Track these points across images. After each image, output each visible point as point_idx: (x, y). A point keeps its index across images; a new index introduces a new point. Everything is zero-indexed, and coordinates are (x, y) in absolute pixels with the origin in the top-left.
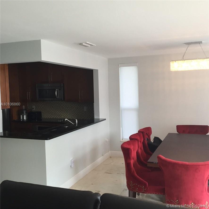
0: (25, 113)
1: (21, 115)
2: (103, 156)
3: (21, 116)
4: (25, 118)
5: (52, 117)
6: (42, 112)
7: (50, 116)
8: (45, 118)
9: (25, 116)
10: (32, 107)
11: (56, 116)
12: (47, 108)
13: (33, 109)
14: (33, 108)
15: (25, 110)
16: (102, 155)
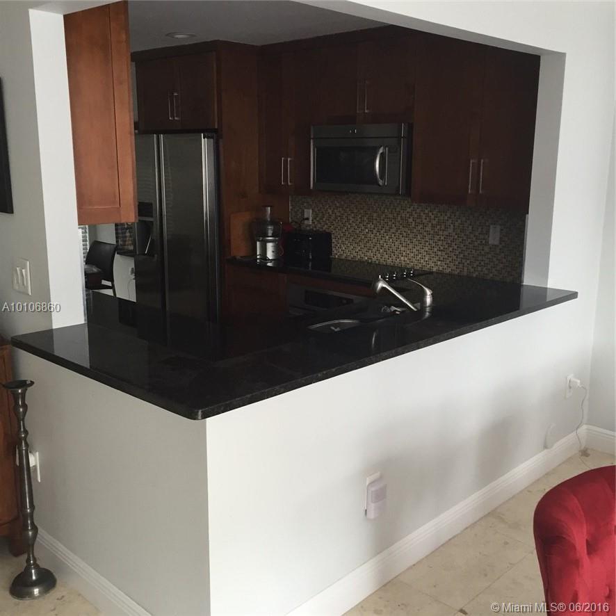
0: (270, 233)
1: (259, 241)
2: (546, 451)
3: (258, 243)
4: (270, 255)
5: (366, 258)
6: (333, 236)
7: (360, 253)
8: (343, 257)
9: (270, 247)
10: (303, 213)
11: (379, 256)
12: (351, 222)
13: (306, 222)
14: (306, 216)
15: (272, 223)
16: (546, 447)
